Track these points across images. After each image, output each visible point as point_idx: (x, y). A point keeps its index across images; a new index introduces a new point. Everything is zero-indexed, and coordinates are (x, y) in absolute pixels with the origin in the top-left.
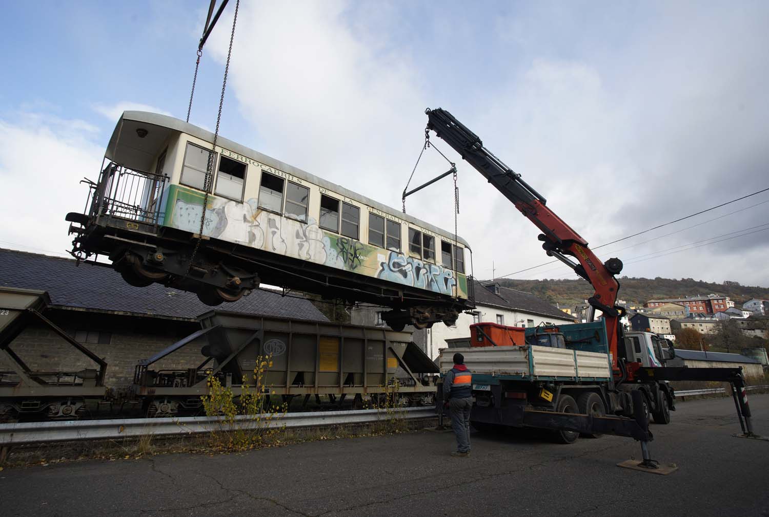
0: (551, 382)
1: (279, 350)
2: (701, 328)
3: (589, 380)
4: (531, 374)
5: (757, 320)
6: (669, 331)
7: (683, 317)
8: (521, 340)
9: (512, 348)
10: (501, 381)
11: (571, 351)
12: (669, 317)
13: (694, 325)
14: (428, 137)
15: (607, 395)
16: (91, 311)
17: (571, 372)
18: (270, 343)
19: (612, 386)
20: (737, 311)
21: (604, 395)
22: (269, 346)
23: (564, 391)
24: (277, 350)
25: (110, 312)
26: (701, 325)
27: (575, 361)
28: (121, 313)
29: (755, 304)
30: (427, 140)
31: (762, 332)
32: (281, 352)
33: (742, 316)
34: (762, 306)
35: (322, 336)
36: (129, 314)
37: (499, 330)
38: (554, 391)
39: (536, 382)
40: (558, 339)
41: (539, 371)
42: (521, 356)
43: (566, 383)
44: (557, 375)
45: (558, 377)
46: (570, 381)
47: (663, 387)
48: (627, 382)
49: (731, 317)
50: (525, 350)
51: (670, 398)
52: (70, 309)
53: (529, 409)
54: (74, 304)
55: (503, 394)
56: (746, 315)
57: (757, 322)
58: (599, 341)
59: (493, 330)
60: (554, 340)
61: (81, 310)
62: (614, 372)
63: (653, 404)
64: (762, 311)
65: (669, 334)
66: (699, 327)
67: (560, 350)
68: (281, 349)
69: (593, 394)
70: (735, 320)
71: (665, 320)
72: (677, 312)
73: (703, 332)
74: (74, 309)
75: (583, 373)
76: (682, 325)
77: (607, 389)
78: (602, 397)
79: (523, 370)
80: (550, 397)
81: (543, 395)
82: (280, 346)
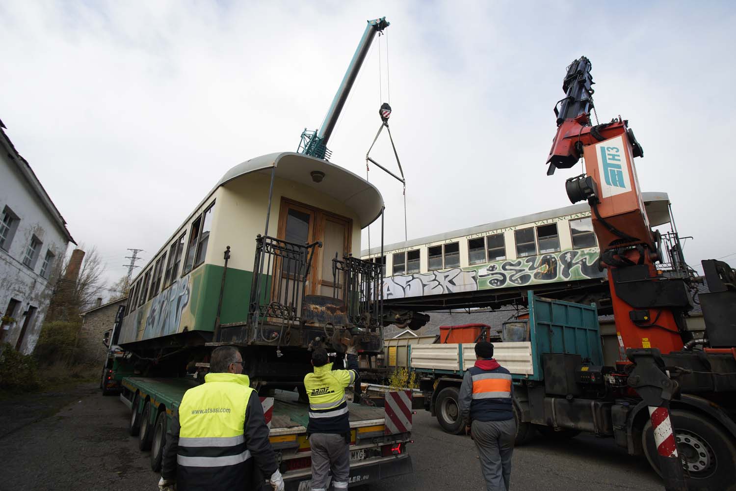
0: (431, 374)
41: (415, 364)
44: (434, 368)
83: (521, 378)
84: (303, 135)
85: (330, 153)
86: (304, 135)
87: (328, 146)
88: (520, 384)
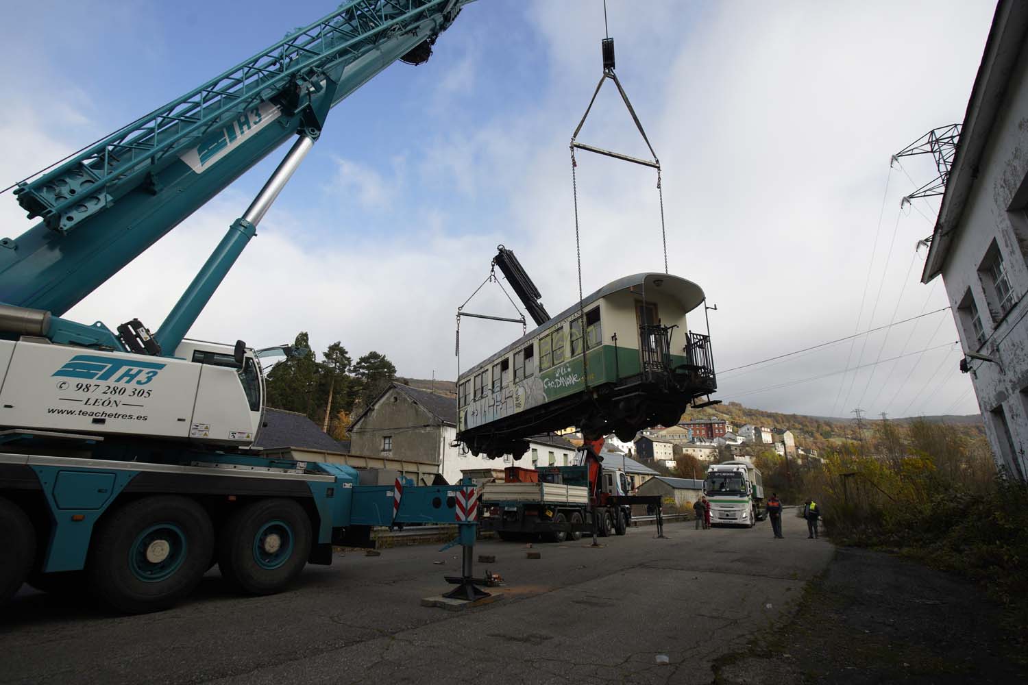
0: (552, 505)
2: (701, 454)
4: (542, 500)
5: (748, 446)
6: (671, 456)
7: (685, 441)
8: (535, 478)
9: (531, 484)
10: (523, 505)
11: (565, 486)
12: (673, 441)
13: (694, 451)
15: (585, 515)
17: (563, 499)
19: (589, 509)
20: (733, 437)
21: (583, 515)
23: (560, 511)
26: (701, 451)
27: (567, 492)
29: (748, 429)
31: (751, 458)
33: (736, 441)
34: (753, 431)
37: (523, 472)
38: (553, 511)
39: (545, 505)
40: (558, 477)
41: (547, 498)
42: (536, 489)
43: (560, 506)
45: (556, 502)
46: (563, 505)
47: (623, 510)
48: (600, 506)
49: (727, 443)
50: (539, 485)
51: (627, 517)
53: (538, 521)
55: (524, 512)
56: (740, 440)
57: (747, 448)
58: (583, 479)
59: (520, 472)
60: (556, 477)
62: (591, 500)
63: (615, 521)
64: (754, 437)
65: (671, 460)
66: (699, 452)
67: (559, 485)
69: (577, 513)
70: (729, 446)
71: (669, 445)
72: (681, 435)
73: (701, 458)
75: (571, 500)
76: (684, 450)
77: (586, 511)
78: (581, 514)
79: (537, 497)
80: (551, 514)
81: (547, 513)
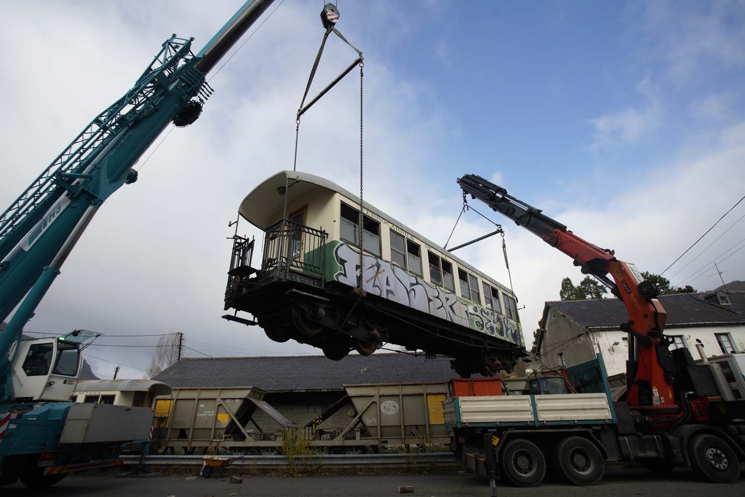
1: (394, 409)
3: (562, 423)
4: (457, 422)
14: (465, 201)
16: (309, 391)
17: (525, 417)
18: (386, 405)
22: (385, 407)
24: (391, 409)
25: (319, 391)
27: (534, 405)
28: (325, 390)
30: (465, 204)
32: (395, 410)
35: (428, 394)
36: (330, 390)
40: (547, 383)
43: (519, 428)
44: (499, 421)
45: (499, 422)
52: (297, 391)
54: (300, 388)
58: (600, 379)
60: (543, 384)
61: (303, 391)
68: (395, 408)
69: (574, 438)
74: (299, 391)
75: (549, 417)
80: (496, 442)
82: (393, 406)
83: (601, 423)
84: (167, 44)
85: (210, 90)
86: (170, 44)
87: (208, 77)
88: (600, 428)
